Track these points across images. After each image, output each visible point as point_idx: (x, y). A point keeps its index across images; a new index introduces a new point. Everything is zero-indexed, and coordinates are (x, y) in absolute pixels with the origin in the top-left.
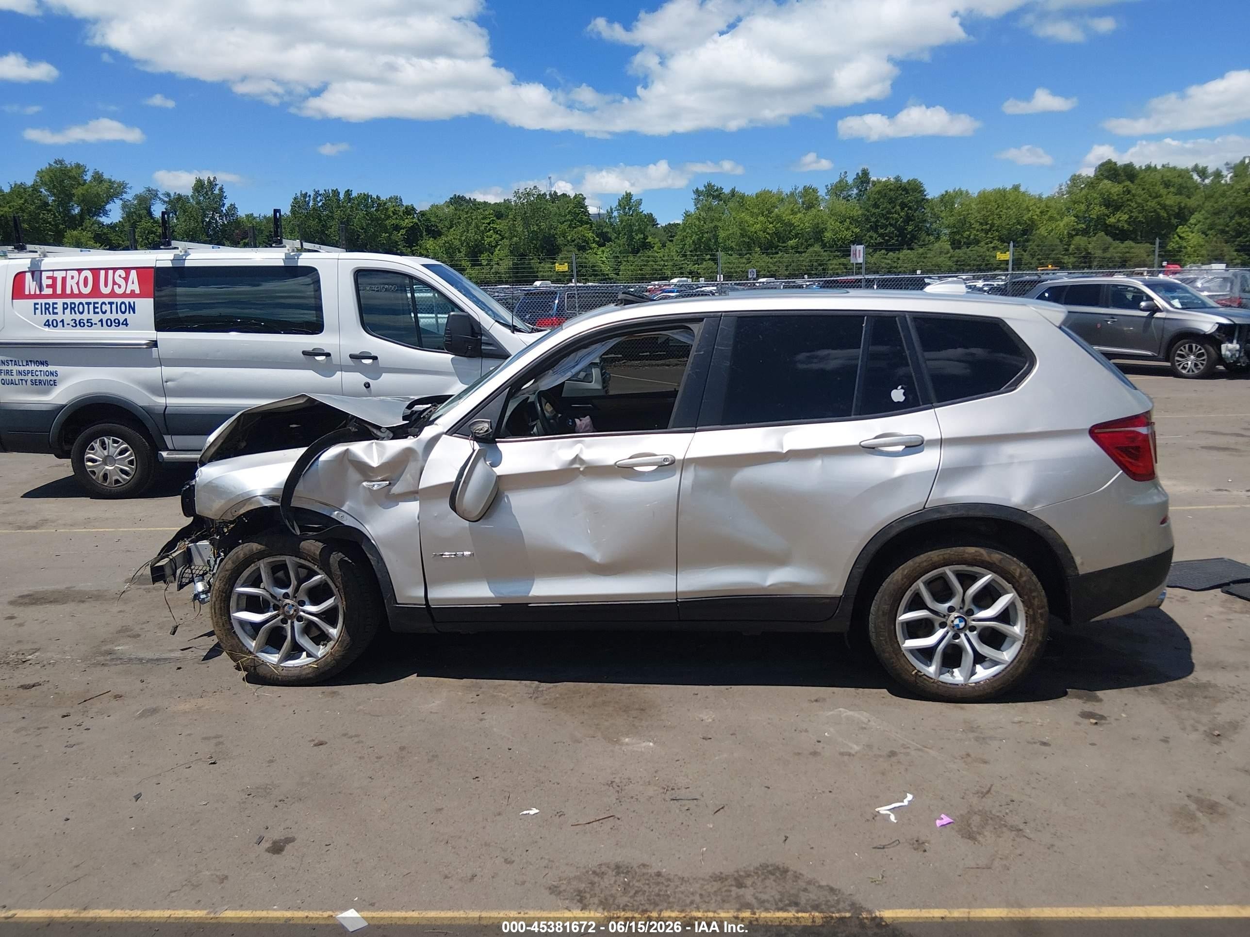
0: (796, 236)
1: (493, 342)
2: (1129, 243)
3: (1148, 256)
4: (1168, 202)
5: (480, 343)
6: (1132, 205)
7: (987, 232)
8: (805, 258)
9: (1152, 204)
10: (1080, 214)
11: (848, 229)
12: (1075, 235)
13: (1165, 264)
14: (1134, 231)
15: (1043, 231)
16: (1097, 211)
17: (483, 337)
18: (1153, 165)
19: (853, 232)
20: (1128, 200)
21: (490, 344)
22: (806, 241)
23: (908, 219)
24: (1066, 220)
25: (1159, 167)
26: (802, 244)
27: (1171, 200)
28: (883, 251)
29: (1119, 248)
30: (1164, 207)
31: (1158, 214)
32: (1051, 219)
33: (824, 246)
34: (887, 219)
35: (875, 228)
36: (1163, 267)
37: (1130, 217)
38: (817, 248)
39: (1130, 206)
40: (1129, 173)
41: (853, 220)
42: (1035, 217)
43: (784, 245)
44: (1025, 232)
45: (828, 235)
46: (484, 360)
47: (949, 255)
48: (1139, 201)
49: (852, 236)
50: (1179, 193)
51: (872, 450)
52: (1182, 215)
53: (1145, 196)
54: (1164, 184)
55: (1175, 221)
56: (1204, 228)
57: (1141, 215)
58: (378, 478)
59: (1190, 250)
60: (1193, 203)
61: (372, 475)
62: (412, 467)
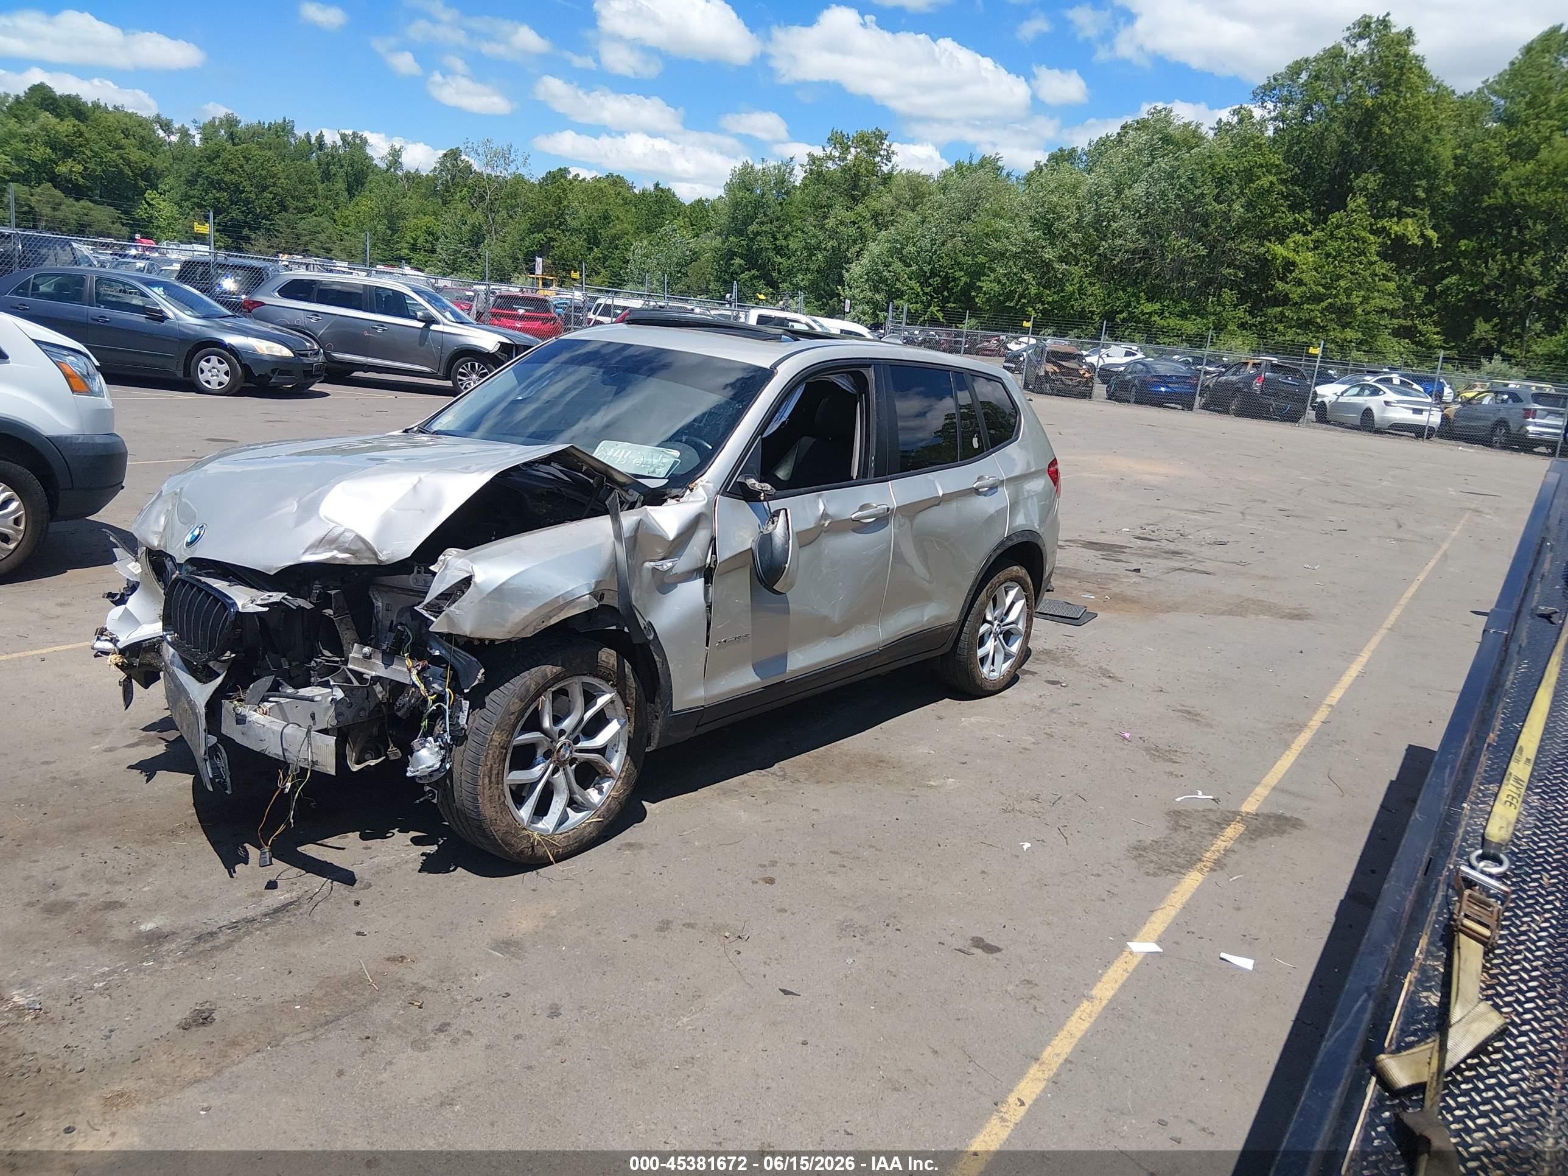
2: (86, 203)
3: (113, 223)
4: (133, 158)
6: (87, 152)
9: (114, 156)
12: (10, 181)
13: (138, 236)
14: (92, 189)
16: (41, 153)
18: (102, 104)
20: (80, 145)
25: (110, 108)
27: (136, 156)
29: (74, 208)
30: (128, 163)
31: (121, 172)
37: (85, 169)
39: (84, 154)
40: (74, 108)
48: (96, 150)
50: (142, 147)
51: (976, 491)
52: (150, 177)
53: (103, 144)
54: (123, 132)
55: (142, 184)
56: (177, 198)
57: (99, 169)
58: (661, 555)
59: (163, 223)
60: (159, 164)
61: (660, 552)
62: (701, 537)
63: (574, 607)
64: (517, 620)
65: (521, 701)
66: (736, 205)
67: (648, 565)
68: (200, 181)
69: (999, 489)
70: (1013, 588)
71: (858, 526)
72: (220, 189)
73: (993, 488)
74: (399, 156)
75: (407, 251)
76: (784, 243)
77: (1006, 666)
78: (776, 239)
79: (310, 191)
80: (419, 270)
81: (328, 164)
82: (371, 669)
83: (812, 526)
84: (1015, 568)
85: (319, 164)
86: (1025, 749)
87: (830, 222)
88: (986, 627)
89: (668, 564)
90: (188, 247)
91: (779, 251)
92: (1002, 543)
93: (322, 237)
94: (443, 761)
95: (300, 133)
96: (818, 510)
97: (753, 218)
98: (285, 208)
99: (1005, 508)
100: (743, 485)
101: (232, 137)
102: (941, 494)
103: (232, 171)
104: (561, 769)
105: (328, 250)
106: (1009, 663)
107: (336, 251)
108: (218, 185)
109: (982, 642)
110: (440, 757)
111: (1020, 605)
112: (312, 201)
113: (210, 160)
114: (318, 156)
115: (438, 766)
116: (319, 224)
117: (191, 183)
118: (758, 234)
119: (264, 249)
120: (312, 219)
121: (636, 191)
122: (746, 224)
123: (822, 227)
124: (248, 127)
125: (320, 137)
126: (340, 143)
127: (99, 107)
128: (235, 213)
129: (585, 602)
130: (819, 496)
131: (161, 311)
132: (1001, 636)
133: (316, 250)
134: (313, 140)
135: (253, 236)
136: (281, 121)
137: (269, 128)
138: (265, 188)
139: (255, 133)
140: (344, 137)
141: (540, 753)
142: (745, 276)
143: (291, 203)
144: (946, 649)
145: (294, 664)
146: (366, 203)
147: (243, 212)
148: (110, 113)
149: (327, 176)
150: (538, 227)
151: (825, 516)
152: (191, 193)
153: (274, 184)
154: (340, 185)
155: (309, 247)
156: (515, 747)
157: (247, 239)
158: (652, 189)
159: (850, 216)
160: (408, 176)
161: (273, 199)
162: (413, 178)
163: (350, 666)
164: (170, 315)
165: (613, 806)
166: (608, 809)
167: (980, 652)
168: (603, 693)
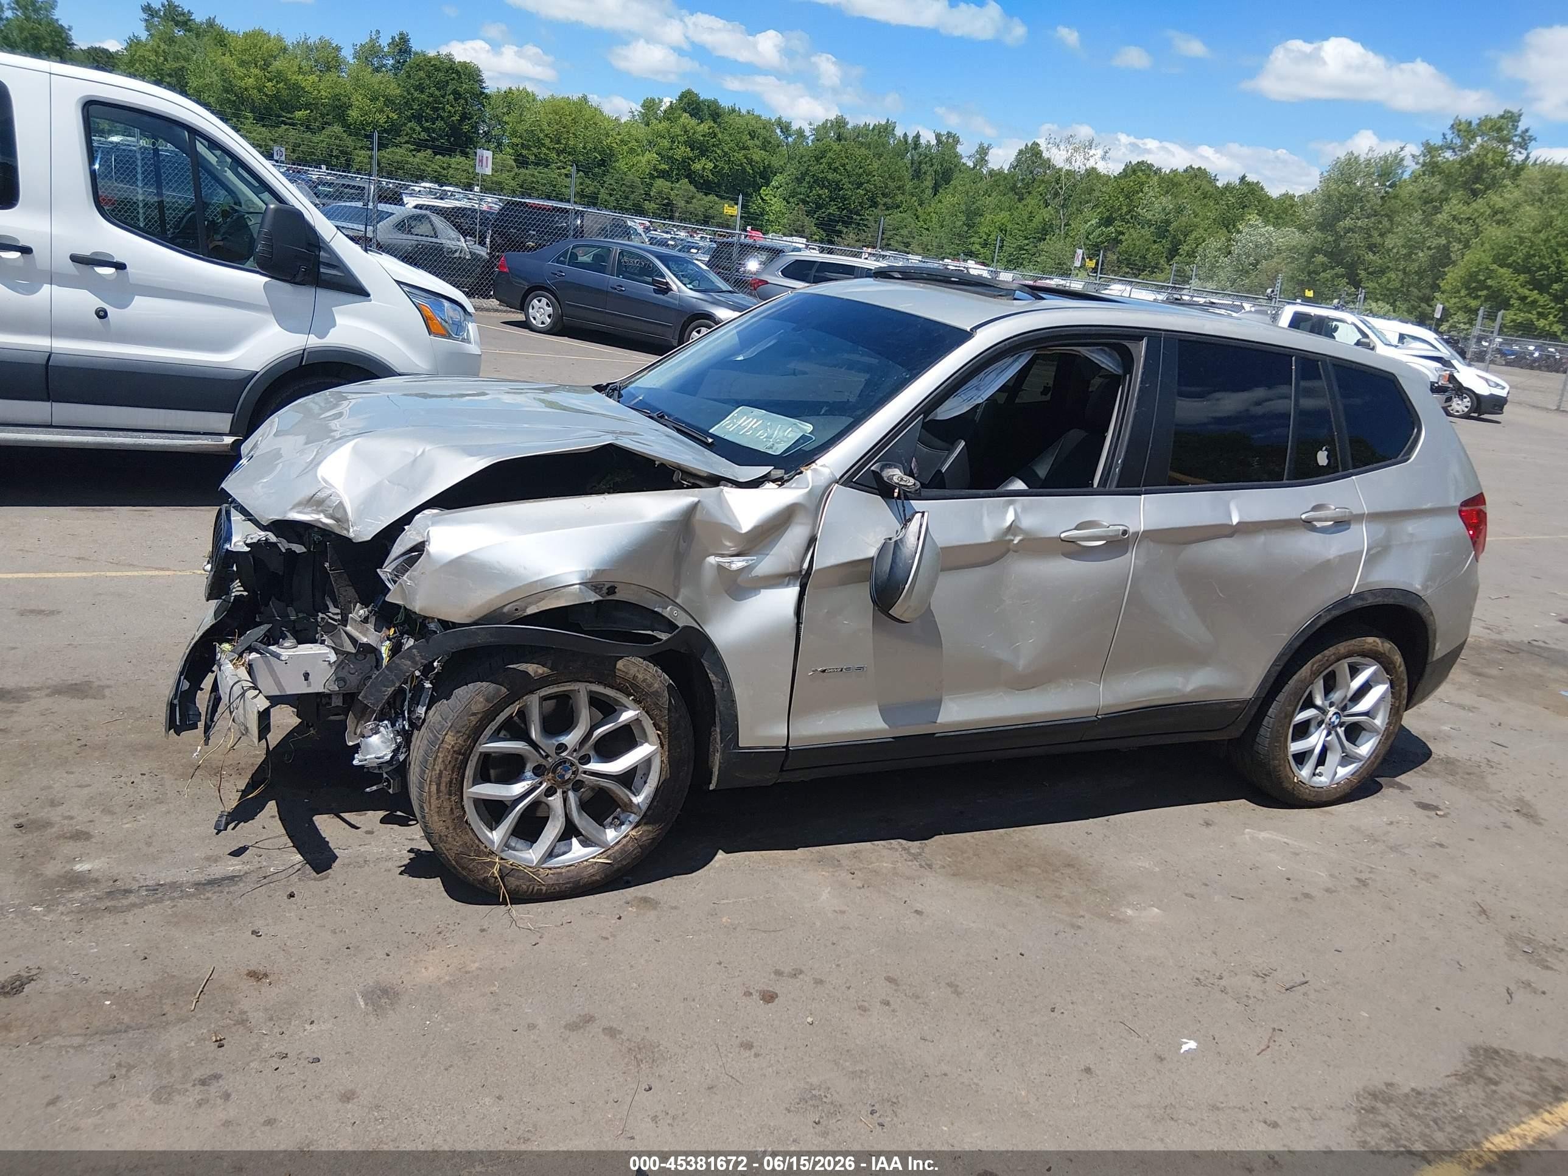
0: (307, 106)
1: (337, 263)
2: (712, 197)
4: (756, 158)
5: (318, 263)
6: (718, 151)
7: (559, 153)
8: (321, 140)
9: (740, 156)
10: (664, 153)
11: (381, 111)
12: (657, 177)
13: (749, 228)
14: (719, 185)
15: (621, 165)
16: (682, 151)
17: (322, 253)
18: (737, 108)
19: (388, 117)
20: (713, 146)
21: (334, 267)
22: (322, 116)
23: (464, 117)
24: (648, 156)
25: (744, 112)
26: (316, 120)
27: (757, 155)
28: (429, 151)
29: (703, 202)
30: (750, 162)
31: (744, 170)
32: (632, 151)
33: (347, 126)
34: (435, 109)
35: (418, 118)
36: (746, 231)
37: (716, 167)
38: (337, 129)
39: (716, 153)
40: (713, 112)
41: (389, 101)
42: (614, 145)
43: (289, 115)
44: (602, 163)
45: (353, 114)
46: (319, 290)
47: (513, 174)
48: (726, 150)
49: (386, 122)
50: (764, 148)
51: (1308, 525)
52: (766, 175)
53: (732, 144)
54: (750, 134)
55: (759, 181)
56: (786, 194)
57: (726, 167)
58: (733, 550)
59: (772, 217)
60: (776, 162)
61: (730, 545)
62: (797, 534)
63: (558, 597)
64: (479, 602)
65: (487, 700)
66: (1328, 199)
67: (712, 560)
68: (807, 179)
69: (1354, 527)
70: (1370, 665)
71: (1071, 549)
72: (823, 187)
73: (1341, 524)
74: (986, 154)
75: (978, 247)
76: (1379, 240)
77: (1343, 772)
78: (1370, 236)
79: (899, 188)
80: (983, 264)
81: (920, 163)
82: (365, 635)
83: (989, 540)
84: (1370, 640)
85: (912, 163)
86: (1307, 896)
87: (1441, 218)
88: (1310, 713)
89: (738, 563)
90: (789, 239)
91: (1371, 248)
92: (1344, 601)
93: (905, 232)
94: (396, 752)
95: (899, 132)
96: (1004, 520)
97: (1346, 213)
98: (875, 204)
99: (1356, 556)
100: (877, 476)
101: (839, 138)
102: (1235, 520)
103: (835, 170)
104: (559, 792)
105: (907, 245)
106: (1351, 768)
107: (914, 246)
108: (818, 182)
109: (1303, 731)
110: (394, 746)
111: (1378, 691)
112: (900, 198)
113: (818, 159)
114: (912, 156)
115: (388, 758)
116: (904, 219)
117: (799, 180)
118: (1350, 230)
119: (852, 242)
120: (897, 215)
121: (1219, 184)
122: (1337, 218)
123: (1429, 224)
124: (855, 128)
125: (917, 137)
126: (934, 142)
127: (734, 110)
128: (832, 209)
129: (573, 594)
130: (1011, 503)
131: (667, 283)
132: (1341, 731)
133: (896, 245)
134: (910, 140)
135: (845, 231)
136: (883, 122)
137: (874, 129)
138: (860, 185)
139: (861, 132)
140: (938, 137)
141: (529, 767)
142: (1328, 274)
143: (881, 200)
144: (1235, 732)
145: (300, 615)
146: (950, 199)
147: (838, 208)
148: (743, 116)
149: (917, 175)
150: (1108, 222)
151: (1012, 529)
152: (798, 190)
153: (868, 182)
154: (929, 183)
155: (891, 242)
156: (481, 753)
157: (839, 233)
158: (1237, 182)
159: (1466, 211)
160: (991, 173)
161: (865, 195)
162: (996, 176)
163: (349, 628)
164: (674, 287)
165: (630, 848)
166: (623, 851)
167: (1296, 747)
168: (626, 708)
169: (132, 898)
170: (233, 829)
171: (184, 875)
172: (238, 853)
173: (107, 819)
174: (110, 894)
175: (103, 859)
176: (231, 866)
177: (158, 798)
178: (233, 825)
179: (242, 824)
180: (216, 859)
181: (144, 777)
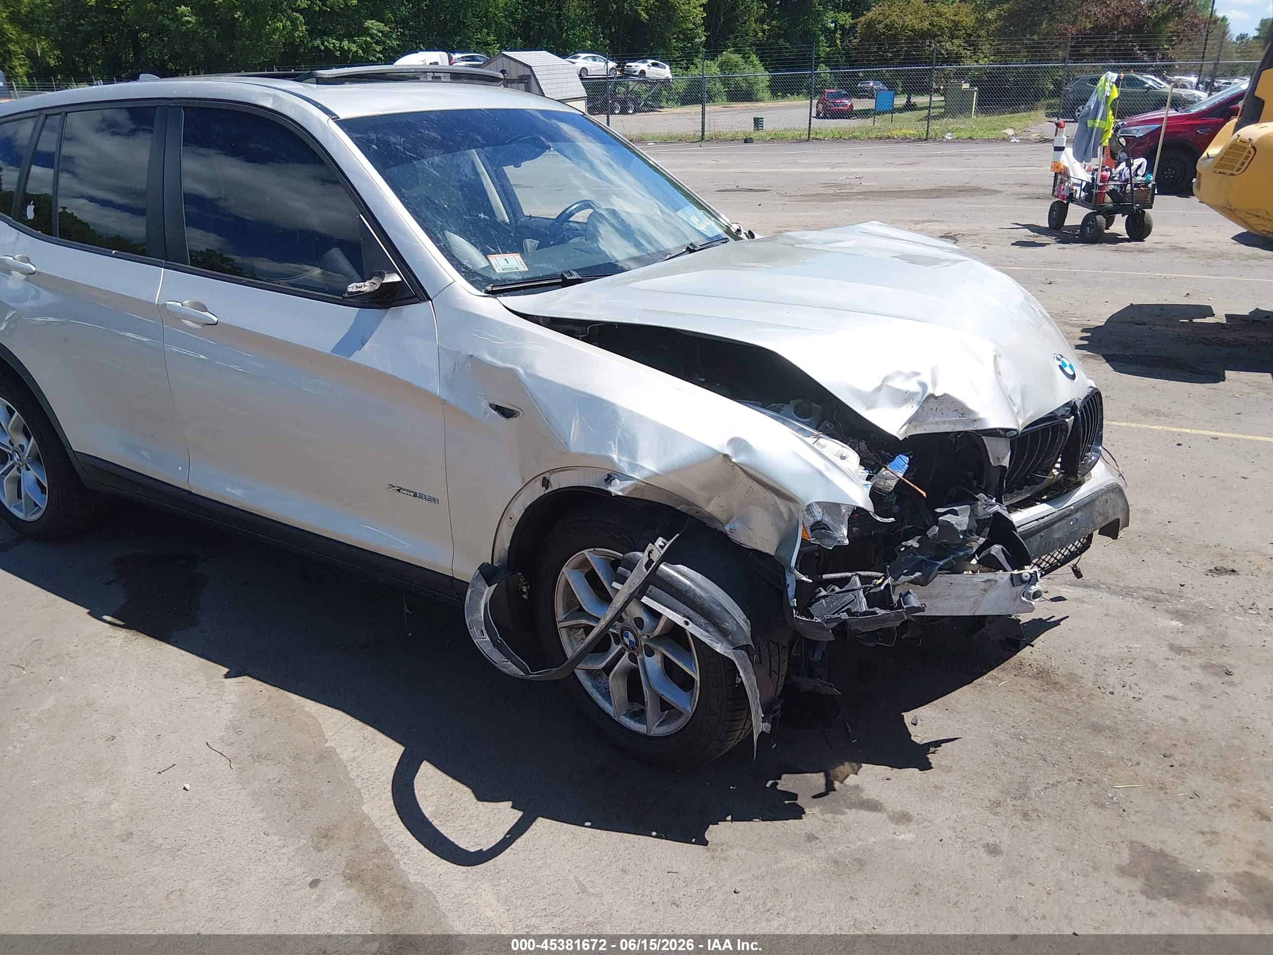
169: (1145, 594)
170: (1054, 616)
171: (1106, 597)
172: (1060, 599)
173: (1153, 657)
174: (1159, 601)
175: (1161, 626)
176: (1068, 592)
177: (1105, 663)
178: (1052, 620)
179: (1044, 618)
180: (1076, 600)
181: (1111, 690)
